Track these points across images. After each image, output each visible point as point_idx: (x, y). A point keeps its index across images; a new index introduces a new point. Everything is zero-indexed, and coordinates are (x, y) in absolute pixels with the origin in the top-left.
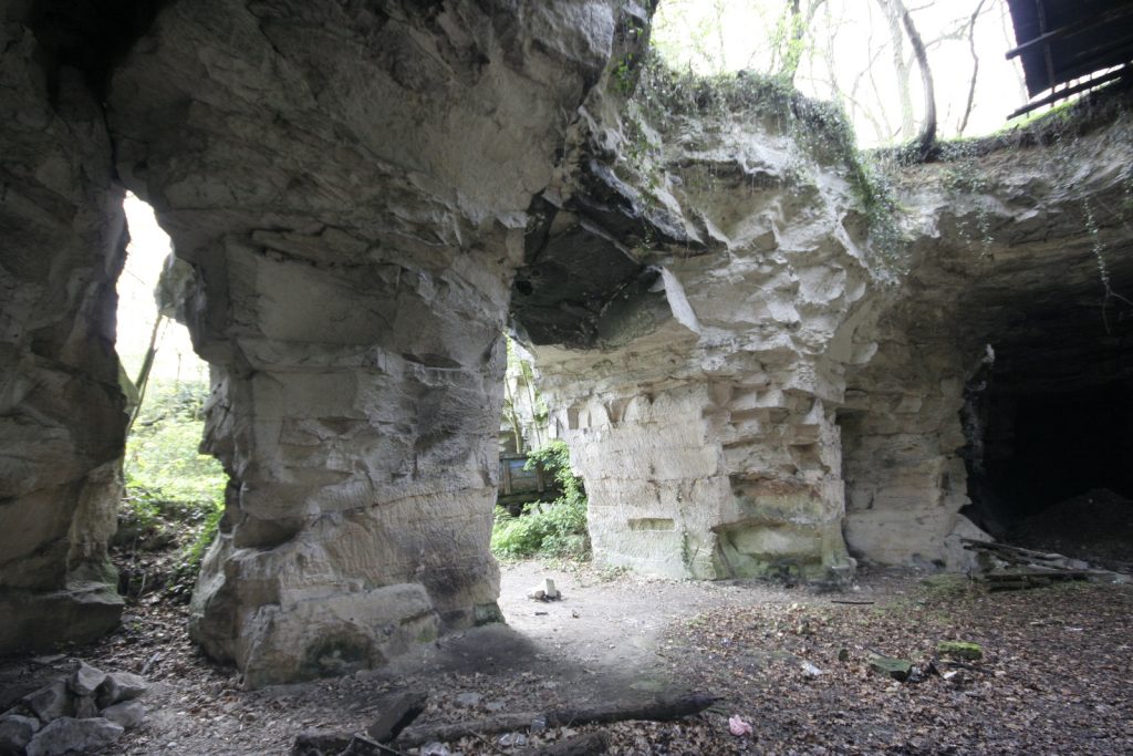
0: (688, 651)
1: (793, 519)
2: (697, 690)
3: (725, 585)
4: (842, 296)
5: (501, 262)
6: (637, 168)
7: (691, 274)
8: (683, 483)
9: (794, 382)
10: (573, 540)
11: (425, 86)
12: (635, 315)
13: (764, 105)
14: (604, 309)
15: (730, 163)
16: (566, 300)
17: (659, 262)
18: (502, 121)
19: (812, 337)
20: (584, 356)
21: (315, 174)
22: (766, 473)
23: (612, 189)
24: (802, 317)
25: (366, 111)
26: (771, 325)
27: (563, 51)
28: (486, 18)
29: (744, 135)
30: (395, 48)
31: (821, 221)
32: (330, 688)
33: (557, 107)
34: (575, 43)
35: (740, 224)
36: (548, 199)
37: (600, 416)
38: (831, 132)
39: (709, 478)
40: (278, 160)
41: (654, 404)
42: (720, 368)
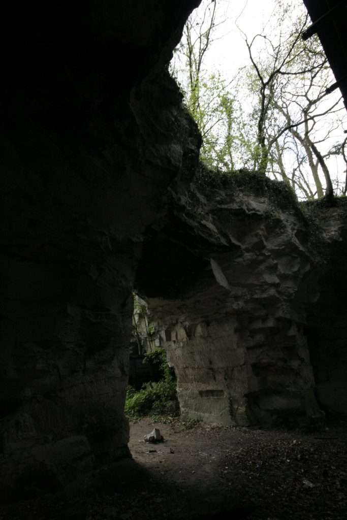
0: (237, 474)
1: (288, 389)
2: (244, 501)
3: (254, 429)
4: (299, 269)
5: (131, 258)
6: (195, 213)
7: (224, 261)
8: (227, 369)
9: (280, 314)
10: (170, 404)
12: (198, 282)
13: (253, 184)
15: (239, 209)
17: (208, 256)
18: (132, 194)
19: (287, 290)
20: (173, 303)
22: (271, 363)
23: (184, 222)
24: (280, 280)
26: (266, 285)
27: (160, 164)
28: (125, 152)
29: (244, 197)
31: (285, 235)
32: (29, 507)
33: (157, 187)
34: (165, 160)
35: (247, 237)
36: (153, 228)
37: (182, 333)
38: (285, 195)
39: (241, 366)
41: (209, 327)
42: (242, 307)
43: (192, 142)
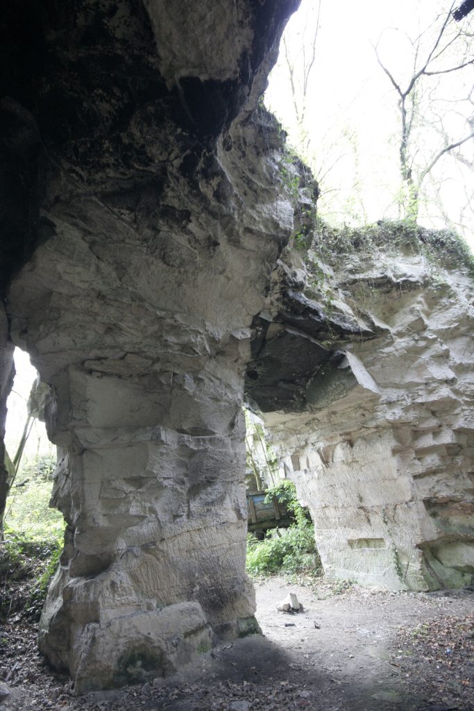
0: (417, 662)
2: (431, 700)
3: (437, 596)
5: (236, 361)
6: (319, 291)
7: (366, 352)
8: (387, 508)
9: (460, 423)
10: (307, 558)
11: (182, 263)
12: (331, 385)
13: (400, 239)
14: (309, 383)
15: (382, 278)
16: (281, 380)
17: (343, 348)
18: (230, 275)
19: (468, 387)
20: (298, 417)
21: (120, 323)
22: (454, 497)
23: (304, 305)
24: (456, 375)
25: (148, 283)
26: (434, 382)
27: (264, 231)
28: (216, 221)
29: (388, 259)
30: (164, 246)
31: (457, 306)
32: (135, 694)
33: (263, 262)
34: (270, 225)
35: (397, 315)
36: (263, 317)
37: (315, 459)
38: (450, 248)
39: (406, 503)
40: (99, 318)
41: (354, 448)
42: (400, 417)
43: (305, 194)
